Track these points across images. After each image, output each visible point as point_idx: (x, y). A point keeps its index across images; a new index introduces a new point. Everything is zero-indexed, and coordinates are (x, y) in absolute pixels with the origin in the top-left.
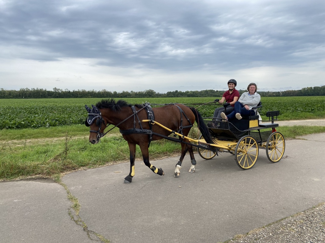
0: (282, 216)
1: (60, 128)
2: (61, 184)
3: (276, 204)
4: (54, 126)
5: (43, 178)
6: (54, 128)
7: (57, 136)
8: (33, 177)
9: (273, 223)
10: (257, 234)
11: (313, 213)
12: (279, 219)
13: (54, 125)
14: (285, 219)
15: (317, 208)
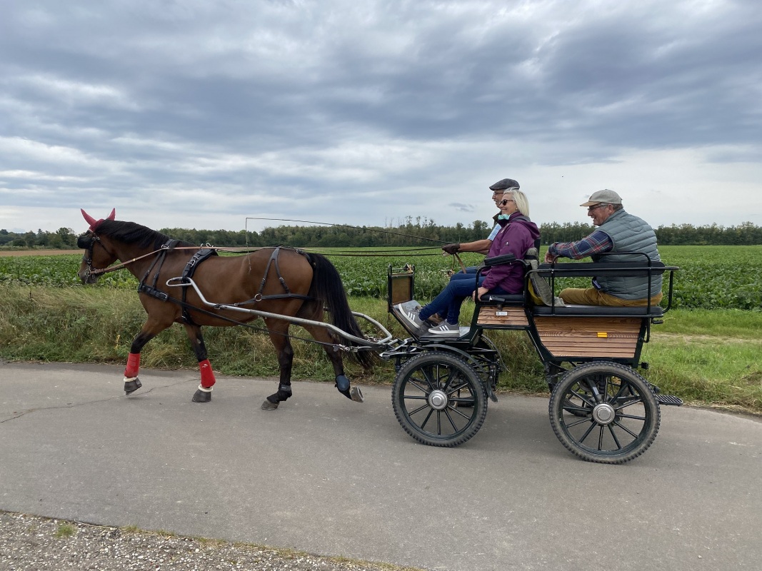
7: (687, 331)
8: (726, 407)
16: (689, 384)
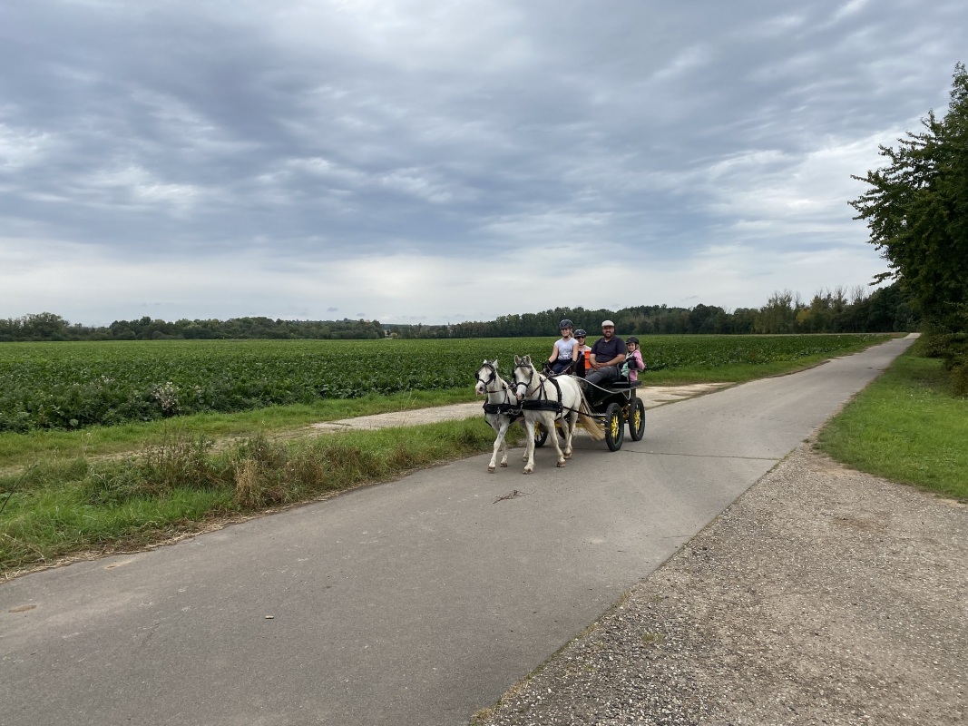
0: (560, 642)
3: (537, 615)
9: (547, 662)
10: (519, 698)
11: (616, 619)
12: (554, 650)
15: (622, 608)
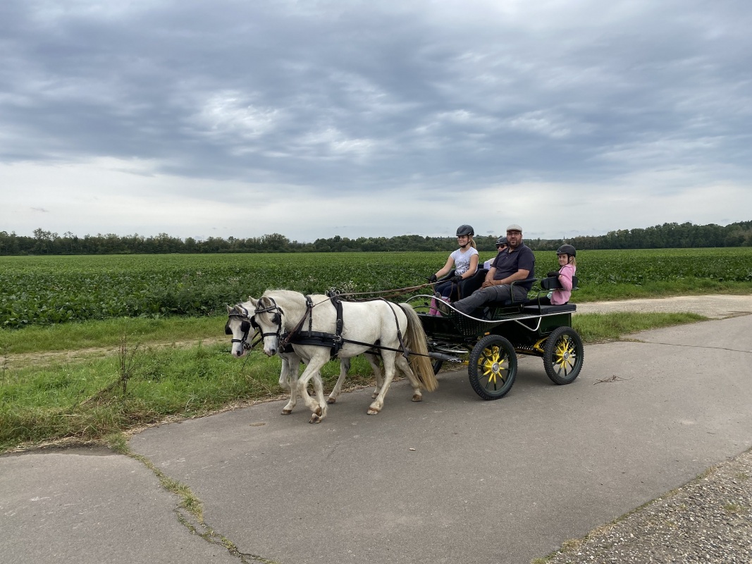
0: (644, 499)
1: (77, 327)
2: (132, 457)
3: (625, 475)
4: (60, 321)
5: (82, 446)
6: (63, 327)
7: (74, 345)
8: (56, 442)
9: (631, 513)
10: (604, 537)
11: (701, 488)
12: (639, 504)
13: (63, 320)
14: (650, 502)
15: (706, 479)
16: (18, 424)
